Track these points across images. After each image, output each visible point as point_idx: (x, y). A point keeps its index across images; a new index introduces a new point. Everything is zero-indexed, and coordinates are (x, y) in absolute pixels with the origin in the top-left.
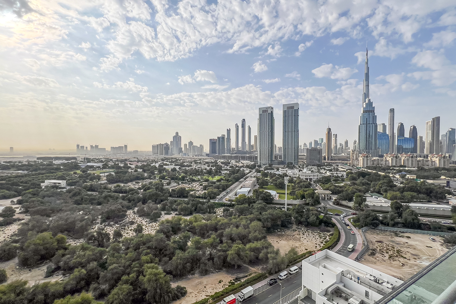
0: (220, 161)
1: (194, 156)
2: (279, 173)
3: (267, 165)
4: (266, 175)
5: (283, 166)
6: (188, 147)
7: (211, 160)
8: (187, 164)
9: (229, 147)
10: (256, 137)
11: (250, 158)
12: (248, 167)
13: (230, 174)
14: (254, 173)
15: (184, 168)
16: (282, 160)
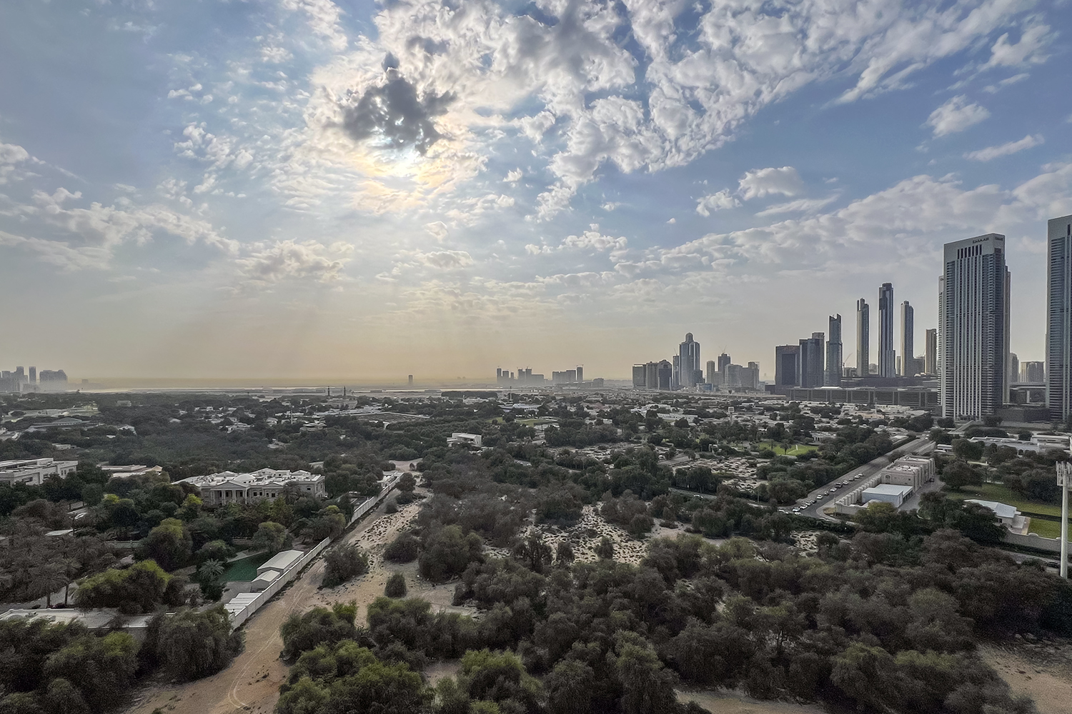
0: (806, 406)
1: (733, 392)
2: (1031, 448)
3: (979, 421)
4: (975, 452)
5: (1048, 426)
6: (716, 370)
7: (780, 402)
8: (715, 409)
9: (837, 366)
10: (931, 335)
11: (908, 399)
12: (900, 423)
13: (841, 441)
14: (925, 442)
15: (706, 420)
16: (1044, 406)
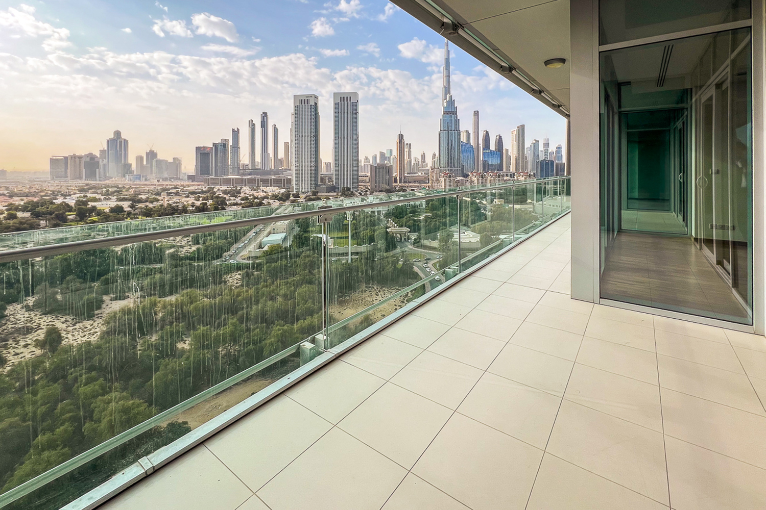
0: (219, 190)
1: (161, 181)
3: (310, 194)
5: (335, 194)
6: (145, 163)
7: (200, 187)
9: (237, 162)
10: (286, 144)
11: (277, 182)
12: (275, 197)
14: (288, 207)
16: (333, 184)
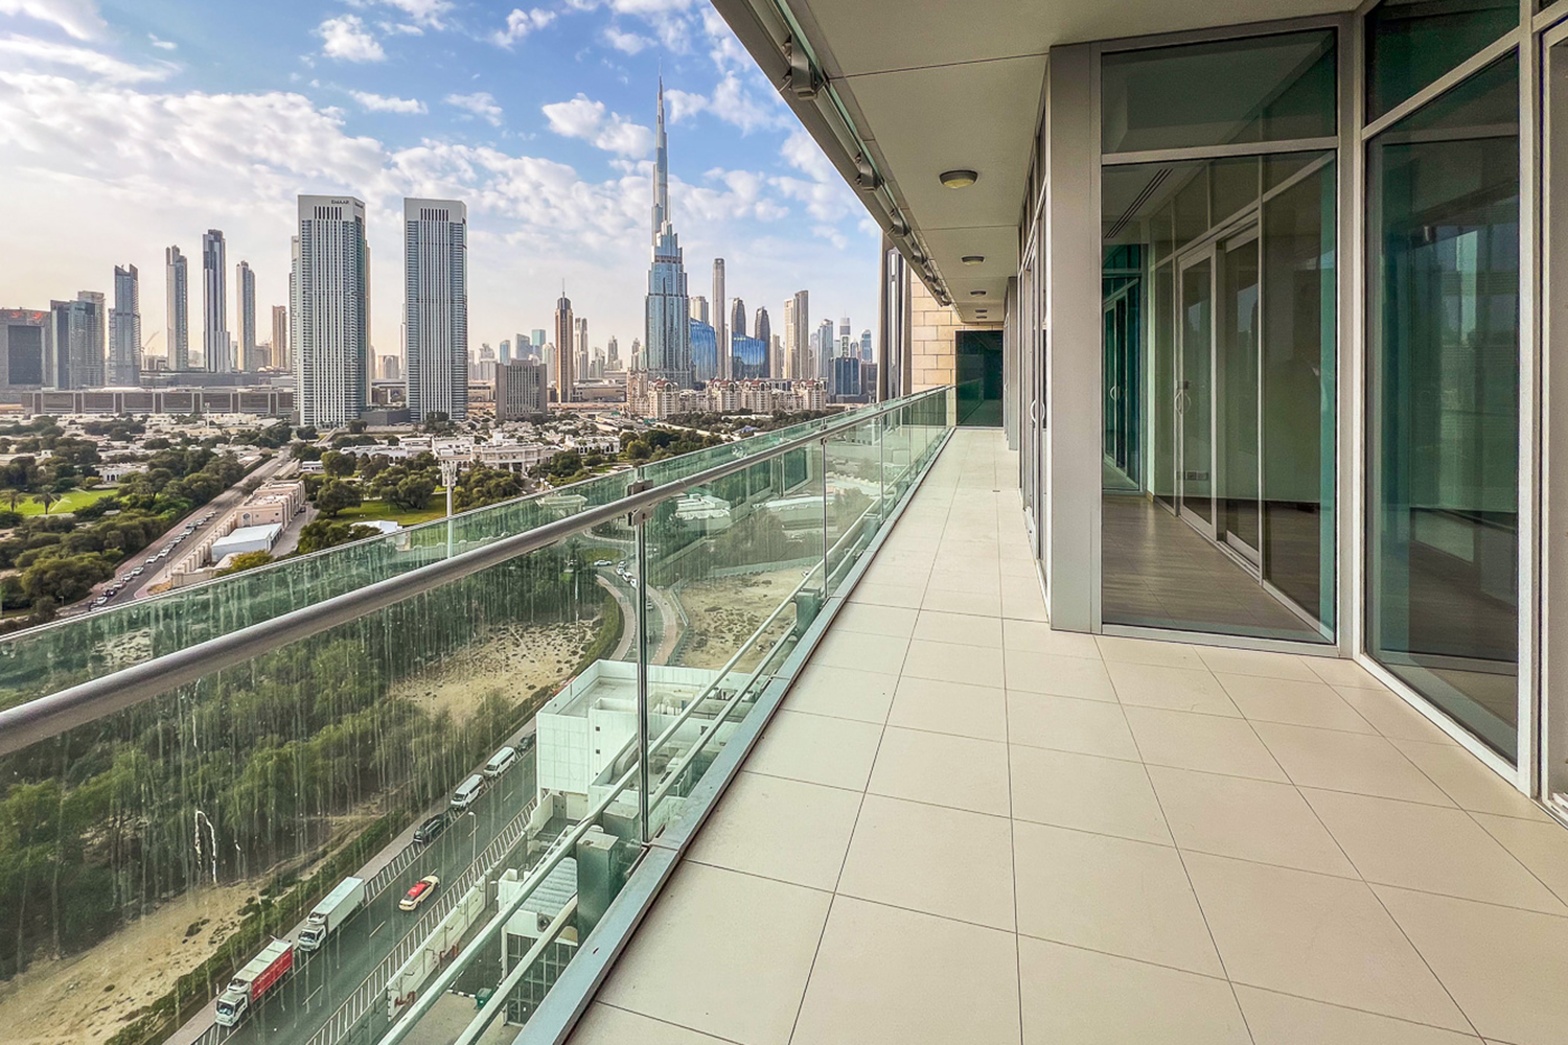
0: (73, 422)
2: (400, 454)
3: (344, 428)
4: (345, 465)
5: (410, 428)
7: (8, 417)
9: (132, 352)
10: (278, 313)
11: (254, 403)
12: (247, 438)
13: (159, 475)
14: (285, 462)
16: (404, 406)
